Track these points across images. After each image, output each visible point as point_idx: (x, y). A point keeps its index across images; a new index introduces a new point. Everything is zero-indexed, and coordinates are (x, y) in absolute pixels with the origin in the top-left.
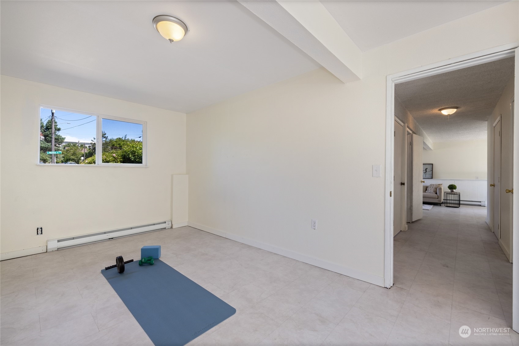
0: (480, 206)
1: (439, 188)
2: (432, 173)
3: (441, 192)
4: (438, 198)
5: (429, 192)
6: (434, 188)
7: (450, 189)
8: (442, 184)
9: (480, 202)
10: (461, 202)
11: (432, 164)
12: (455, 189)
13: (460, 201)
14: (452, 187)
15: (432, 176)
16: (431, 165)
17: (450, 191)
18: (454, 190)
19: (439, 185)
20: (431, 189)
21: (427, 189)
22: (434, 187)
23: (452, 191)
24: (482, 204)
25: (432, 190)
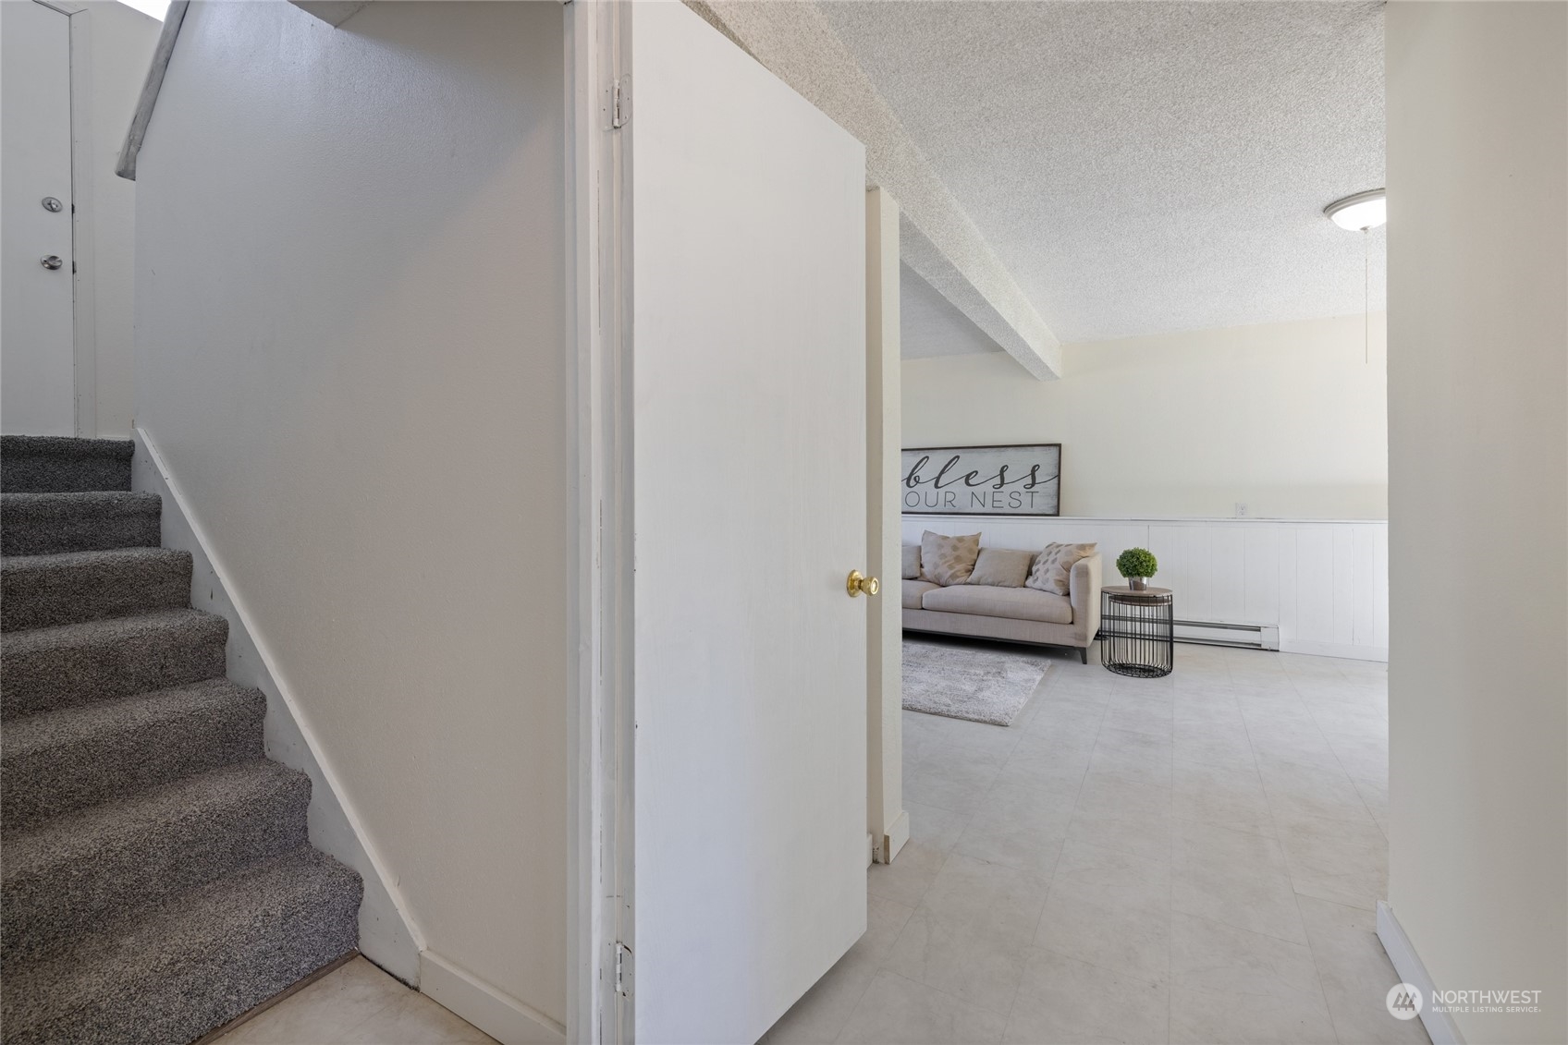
0: (1257, 647)
1: (1077, 568)
2: (1056, 487)
3: (1086, 590)
4: (1072, 623)
5: (1039, 584)
6: (1058, 565)
7: (1124, 576)
8: (1092, 546)
9: (1258, 629)
10: (1179, 631)
11: (1059, 446)
12: (1149, 574)
13: (1171, 622)
14: (1135, 564)
15: (1055, 502)
16: (1055, 450)
17: (1125, 582)
18: (1145, 580)
19: (1082, 547)
20: (1047, 570)
21: (1034, 569)
22: (1062, 558)
23: (1137, 586)
24: (1262, 638)
25: (1052, 576)
